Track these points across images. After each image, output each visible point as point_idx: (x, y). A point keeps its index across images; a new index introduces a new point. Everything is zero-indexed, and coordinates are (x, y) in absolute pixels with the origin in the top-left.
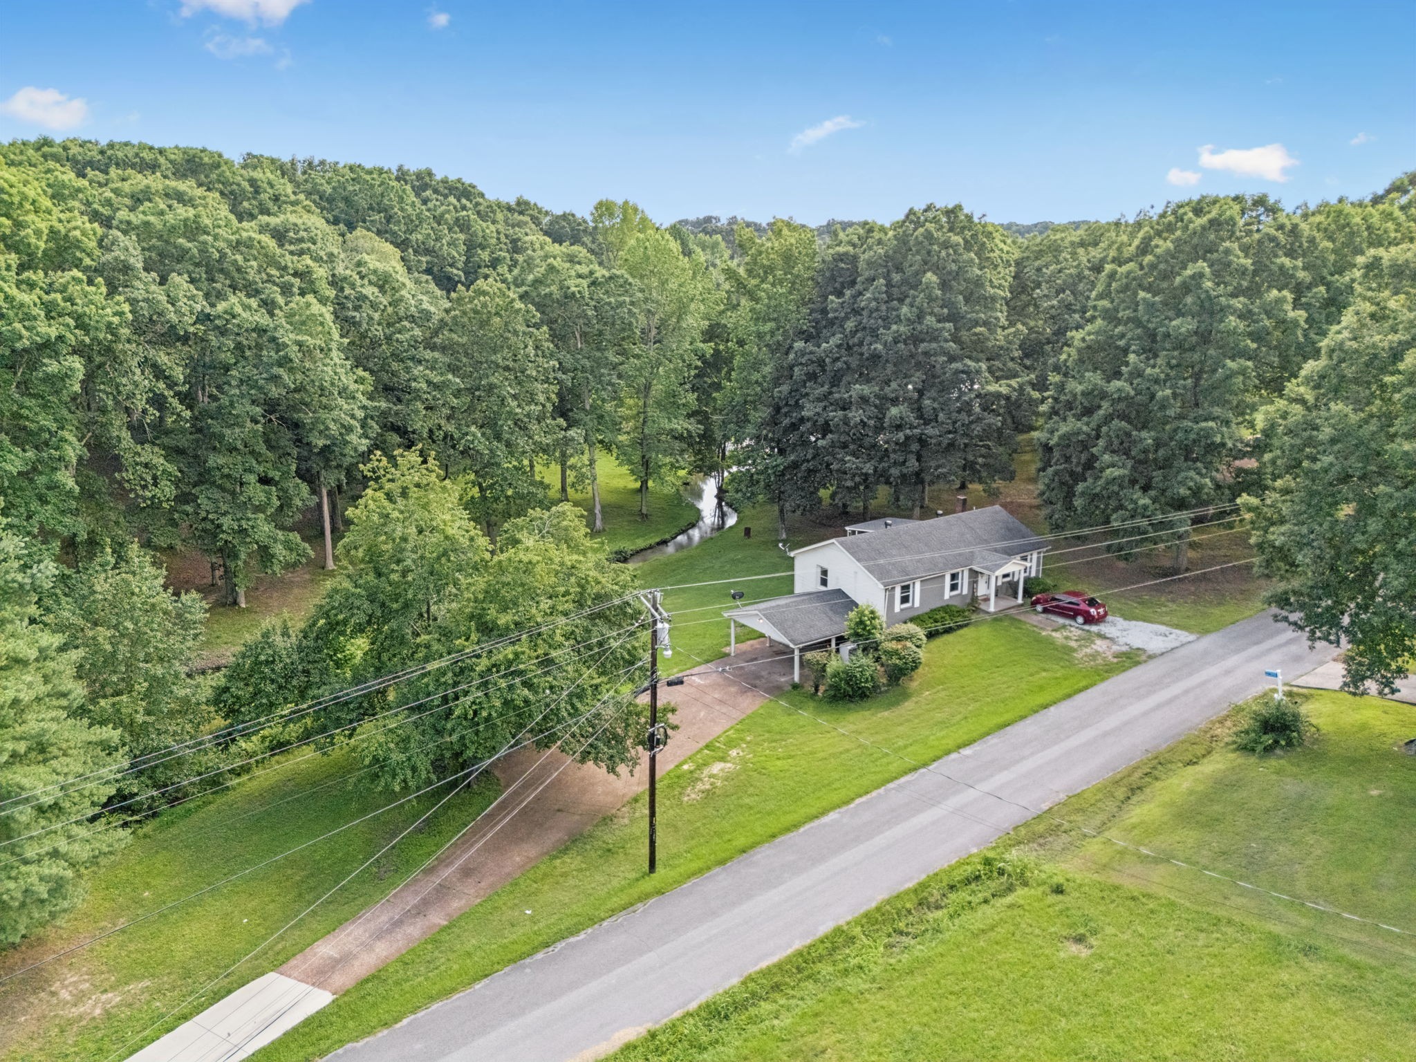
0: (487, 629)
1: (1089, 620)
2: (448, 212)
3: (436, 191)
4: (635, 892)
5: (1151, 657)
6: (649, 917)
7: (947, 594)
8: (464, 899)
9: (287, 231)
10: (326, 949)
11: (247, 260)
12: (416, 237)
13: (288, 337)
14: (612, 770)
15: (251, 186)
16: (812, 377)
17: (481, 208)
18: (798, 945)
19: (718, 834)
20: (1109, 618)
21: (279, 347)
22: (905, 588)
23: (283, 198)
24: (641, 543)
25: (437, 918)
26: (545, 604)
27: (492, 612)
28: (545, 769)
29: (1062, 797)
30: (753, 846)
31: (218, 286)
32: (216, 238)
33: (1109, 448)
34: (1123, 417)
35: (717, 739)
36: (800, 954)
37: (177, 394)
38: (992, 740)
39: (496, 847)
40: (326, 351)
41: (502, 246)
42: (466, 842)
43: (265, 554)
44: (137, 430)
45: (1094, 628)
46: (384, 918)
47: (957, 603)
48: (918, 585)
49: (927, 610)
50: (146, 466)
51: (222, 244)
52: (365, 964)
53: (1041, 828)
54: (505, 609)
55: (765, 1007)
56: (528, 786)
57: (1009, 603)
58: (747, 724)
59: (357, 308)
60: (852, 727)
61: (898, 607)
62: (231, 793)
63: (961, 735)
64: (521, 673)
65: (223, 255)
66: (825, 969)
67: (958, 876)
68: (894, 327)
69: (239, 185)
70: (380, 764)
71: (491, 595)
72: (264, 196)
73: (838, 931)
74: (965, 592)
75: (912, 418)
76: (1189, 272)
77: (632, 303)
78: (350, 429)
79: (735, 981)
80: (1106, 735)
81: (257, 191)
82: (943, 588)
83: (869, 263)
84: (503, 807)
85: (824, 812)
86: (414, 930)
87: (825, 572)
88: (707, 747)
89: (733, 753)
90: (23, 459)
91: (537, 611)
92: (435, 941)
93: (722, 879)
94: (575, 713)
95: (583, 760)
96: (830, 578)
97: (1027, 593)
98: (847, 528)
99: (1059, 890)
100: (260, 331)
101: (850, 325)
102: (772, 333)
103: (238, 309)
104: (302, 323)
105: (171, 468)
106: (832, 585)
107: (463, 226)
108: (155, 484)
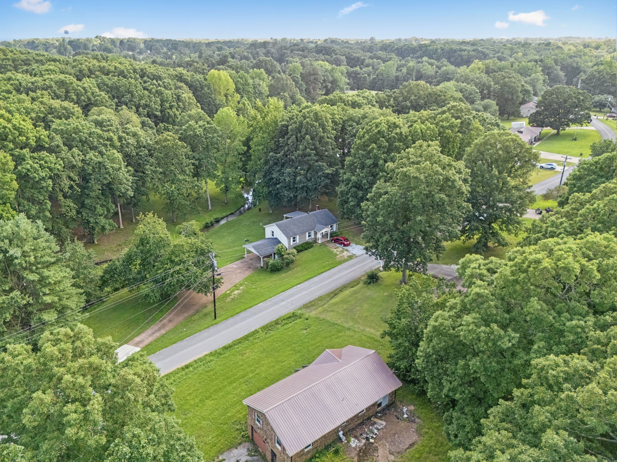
0: (172, 262)
1: (345, 245)
2: (153, 88)
3: (148, 77)
4: (210, 324)
5: (356, 257)
6: (212, 329)
7: (307, 238)
8: (170, 327)
9: (103, 122)
10: (137, 339)
11: (93, 139)
12: (143, 102)
13: (108, 165)
14: (206, 295)
15: (84, 90)
16: (276, 164)
17: (166, 84)
18: (246, 334)
19: (233, 309)
20: (351, 244)
21: (106, 169)
22: (294, 238)
23: (95, 94)
24: (224, 214)
25: (163, 332)
26: (187, 255)
27: (173, 258)
28: (190, 294)
29: (317, 297)
30: (240, 312)
31: (85, 148)
32: (84, 133)
33: (352, 196)
34: (355, 187)
35: (237, 284)
36: (246, 335)
37: (76, 184)
38: (306, 283)
39: (177, 315)
40: (120, 168)
41: (174, 99)
42: (170, 314)
43: (103, 228)
44: (65, 197)
45: (346, 248)
46: (150, 332)
47: (310, 241)
48: (298, 237)
49: (301, 243)
50: (68, 206)
51: (85, 135)
52: (147, 342)
53: (309, 305)
54: (176, 257)
55: (236, 346)
56: (186, 298)
57: (324, 240)
58: (246, 279)
59: (127, 147)
60: (274, 279)
61: (292, 243)
62: (105, 303)
63: (299, 281)
64: (181, 273)
65: (86, 138)
66: (251, 338)
67: (286, 317)
68: (298, 152)
69: (80, 90)
70: (147, 296)
71: (173, 253)
72: (89, 94)
73: (256, 330)
74: (313, 237)
75: (304, 180)
76: (371, 147)
77: (218, 136)
78: (128, 190)
79: (231, 342)
80: (334, 280)
81: (86, 92)
82: (306, 236)
83: (292, 130)
84: (179, 304)
85: (259, 303)
86: (158, 334)
87: (273, 232)
88: (234, 286)
89: (241, 288)
90: (35, 209)
91: (185, 257)
92: (163, 336)
93: (231, 320)
94: (195, 282)
95: (198, 293)
96: (274, 234)
97: (331, 236)
98: (284, 216)
99: (307, 319)
100: (100, 163)
101: (286, 148)
102: (263, 150)
103: (93, 157)
104: (113, 161)
105: (75, 206)
106: (275, 237)
107: (159, 93)
108: (71, 211)
